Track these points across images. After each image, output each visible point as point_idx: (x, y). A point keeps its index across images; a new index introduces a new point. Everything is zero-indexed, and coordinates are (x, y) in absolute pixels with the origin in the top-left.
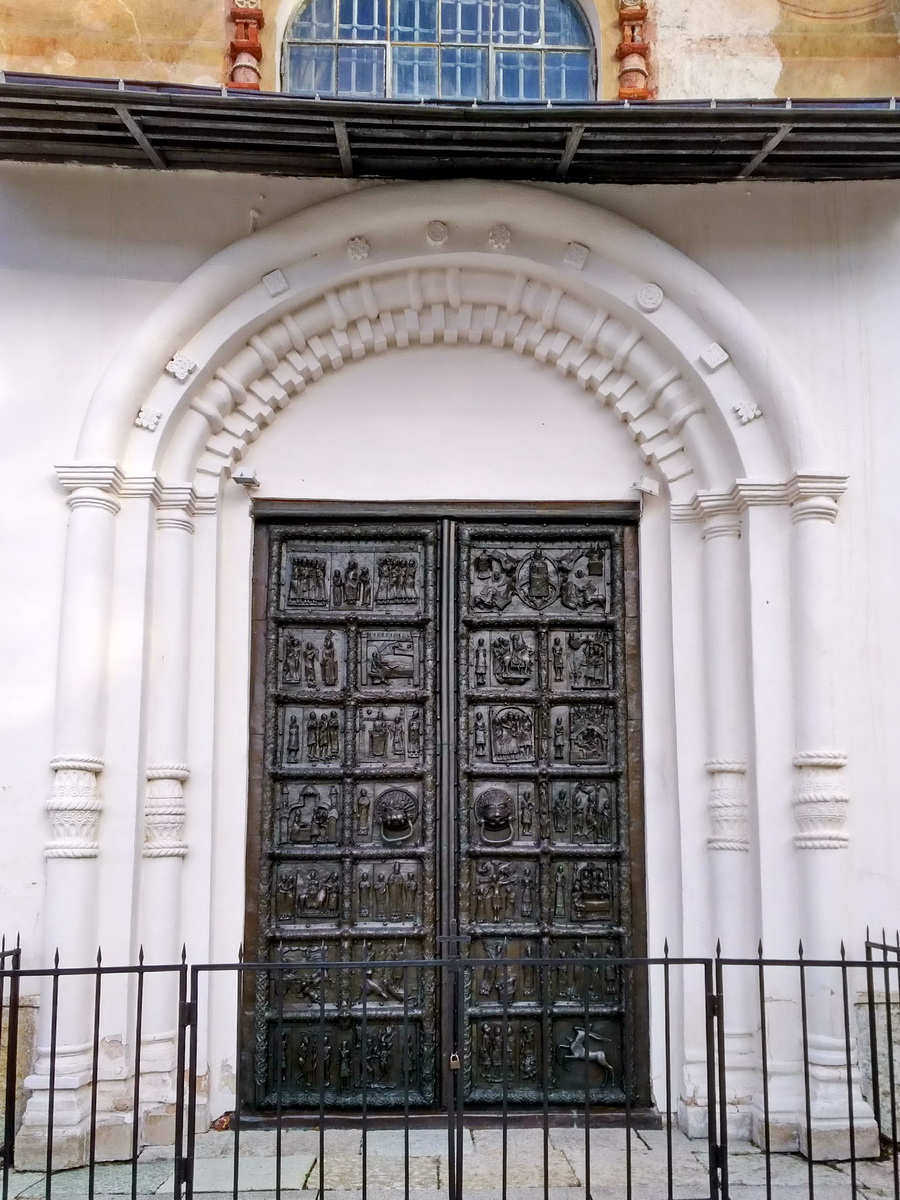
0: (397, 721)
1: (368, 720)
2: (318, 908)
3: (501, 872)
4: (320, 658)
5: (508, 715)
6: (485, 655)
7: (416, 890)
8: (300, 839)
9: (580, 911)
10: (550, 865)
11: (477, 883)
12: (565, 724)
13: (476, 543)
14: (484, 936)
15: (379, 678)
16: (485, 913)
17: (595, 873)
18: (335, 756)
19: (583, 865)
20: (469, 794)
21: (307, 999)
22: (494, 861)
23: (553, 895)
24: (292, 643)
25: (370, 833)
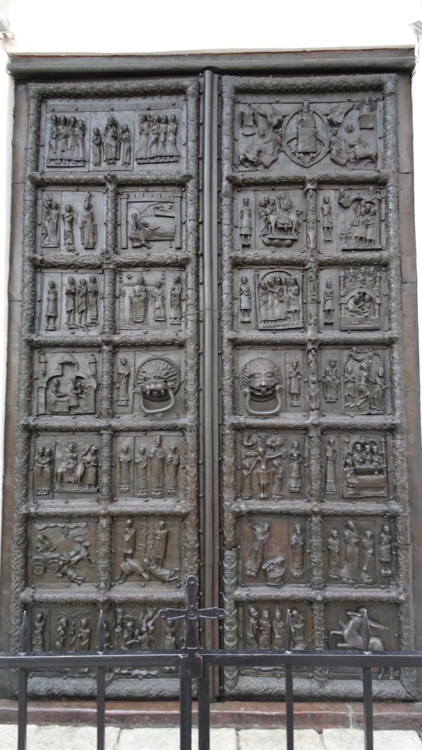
0: (160, 285)
1: (129, 285)
2: (76, 482)
3: (268, 446)
4: (79, 221)
5: (275, 278)
6: (250, 215)
7: (179, 464)
8: (57, 410)
9: (353, 487)
10: (320, 438)
11: (243, 457)
12: (335, 288)
13: (240, 98)
14: (251, 513)
15: (139, 240)
16: (251, 489)
17: (367, 447)
18: (94, 323)
19: (355, 438)
20: (233, 362)
21: (65, 578)
22: (260, 434)
23: (323, 470)
24: (52, 206)
25: (130, 403)
